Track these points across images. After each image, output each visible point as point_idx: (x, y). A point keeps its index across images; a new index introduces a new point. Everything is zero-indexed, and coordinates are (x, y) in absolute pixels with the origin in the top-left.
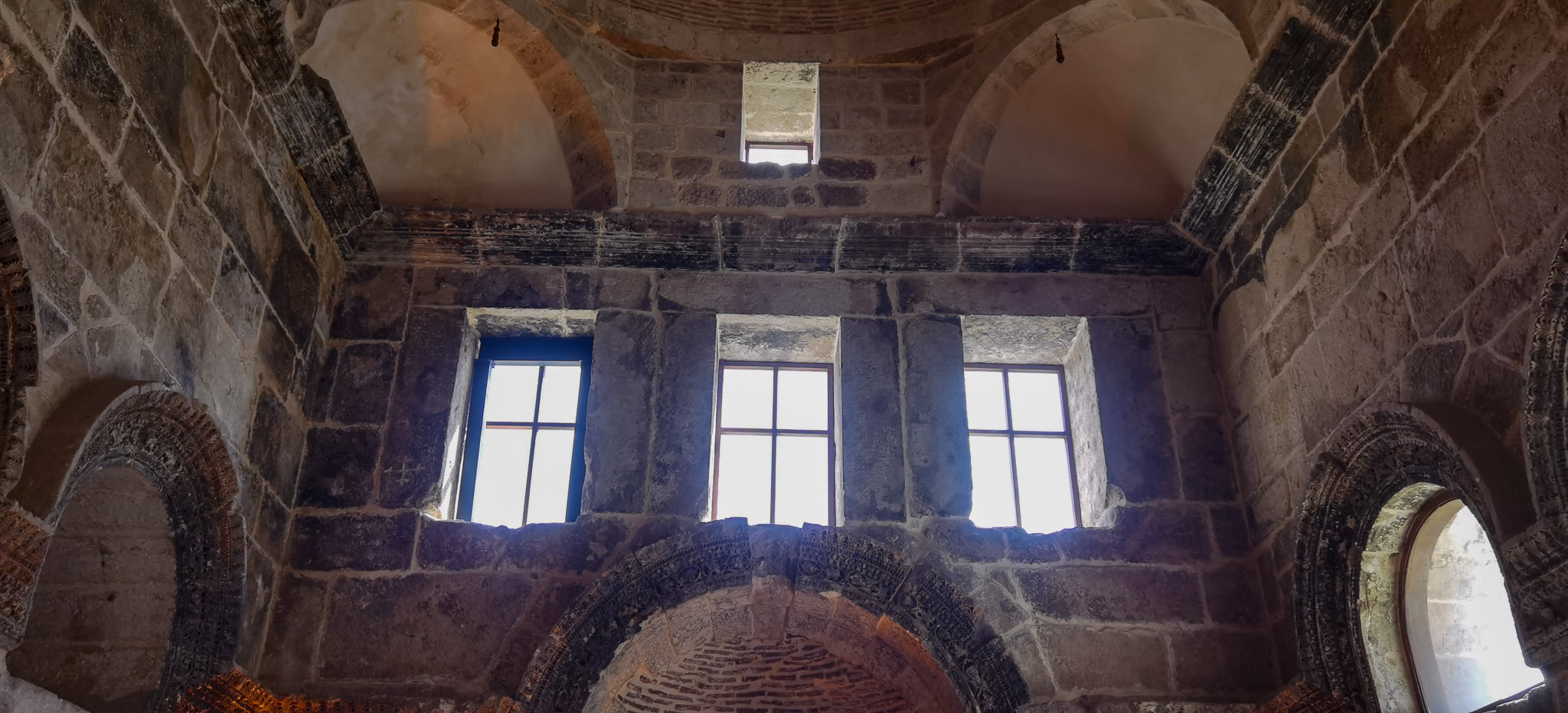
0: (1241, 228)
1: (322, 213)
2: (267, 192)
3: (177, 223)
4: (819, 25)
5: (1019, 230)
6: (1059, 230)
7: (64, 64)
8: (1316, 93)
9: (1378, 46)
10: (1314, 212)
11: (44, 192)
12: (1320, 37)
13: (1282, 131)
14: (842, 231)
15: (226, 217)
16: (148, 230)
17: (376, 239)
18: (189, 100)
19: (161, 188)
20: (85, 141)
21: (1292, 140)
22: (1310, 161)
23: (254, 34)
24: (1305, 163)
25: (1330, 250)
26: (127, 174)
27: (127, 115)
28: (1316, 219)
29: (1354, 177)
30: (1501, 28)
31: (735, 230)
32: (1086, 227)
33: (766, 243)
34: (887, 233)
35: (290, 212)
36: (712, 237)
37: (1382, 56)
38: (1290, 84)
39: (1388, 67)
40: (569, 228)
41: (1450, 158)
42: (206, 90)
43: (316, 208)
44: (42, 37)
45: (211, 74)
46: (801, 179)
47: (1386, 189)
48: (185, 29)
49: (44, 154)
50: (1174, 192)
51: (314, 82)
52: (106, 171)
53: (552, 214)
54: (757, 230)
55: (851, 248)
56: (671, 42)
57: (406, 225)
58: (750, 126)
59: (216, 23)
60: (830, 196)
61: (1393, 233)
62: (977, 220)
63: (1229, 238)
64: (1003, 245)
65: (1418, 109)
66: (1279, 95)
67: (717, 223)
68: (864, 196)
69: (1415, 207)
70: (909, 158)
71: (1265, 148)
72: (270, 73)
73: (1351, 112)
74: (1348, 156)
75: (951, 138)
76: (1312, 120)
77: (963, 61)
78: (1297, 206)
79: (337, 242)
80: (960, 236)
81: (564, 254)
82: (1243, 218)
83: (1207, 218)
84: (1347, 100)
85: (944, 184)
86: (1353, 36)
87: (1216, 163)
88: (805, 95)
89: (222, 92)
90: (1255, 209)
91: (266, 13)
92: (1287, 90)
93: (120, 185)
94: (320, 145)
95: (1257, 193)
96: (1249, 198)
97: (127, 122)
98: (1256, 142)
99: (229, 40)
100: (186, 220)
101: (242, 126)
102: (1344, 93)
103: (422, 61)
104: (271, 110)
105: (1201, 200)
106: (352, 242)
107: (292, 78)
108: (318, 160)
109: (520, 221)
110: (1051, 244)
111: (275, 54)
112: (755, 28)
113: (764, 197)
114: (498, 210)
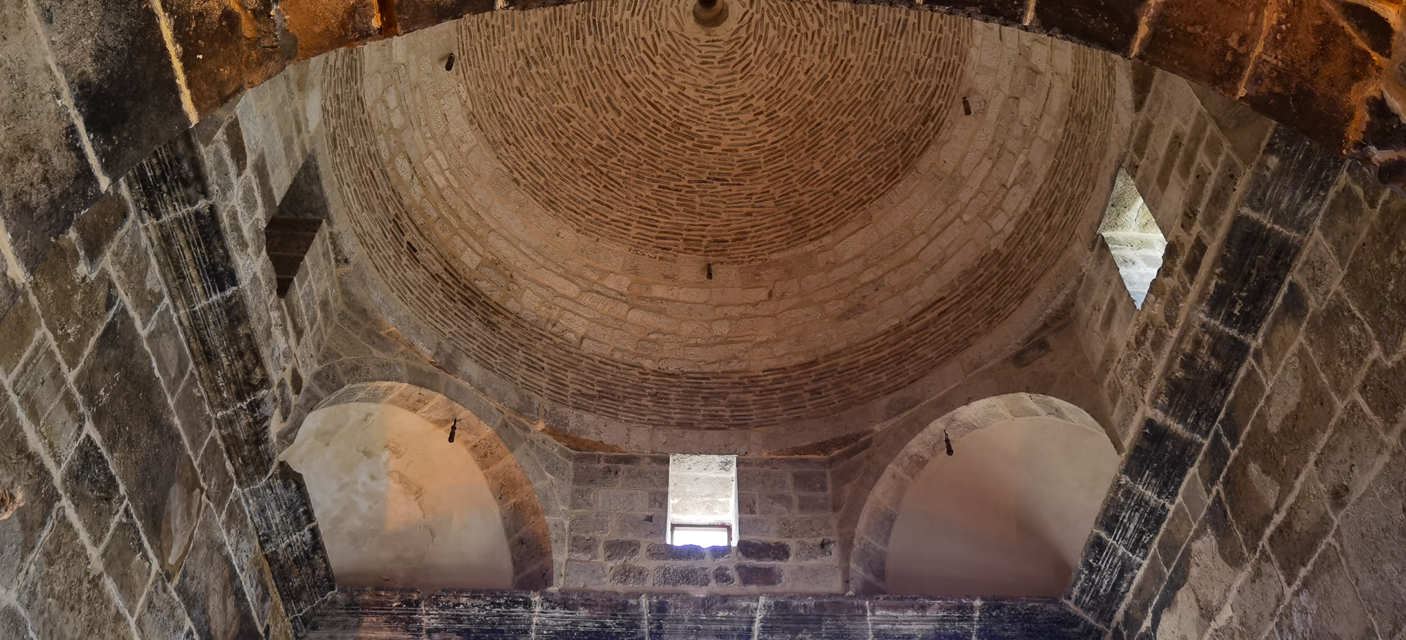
0: (1129, 607)
1: (281, 594)
2: (233, 576)
3: (146, 609)
4: (736, 422)
5: (923, 608)
6: (960, 608)
7: (70, 468)
8: (1180, 484)
9: (1229, 445)
10: (1195, 593)
11: (29, 585)
12: (1175, 436)
13: (1154, 518)
14: (760, 608)
15: (192, 601)
16: (119, 618)
17: (328, 618)
18: (176, 495)
19: (137, 577)
20: (76, 536)
21: (1164, 525)
22: (1184, 545)
23: (242, 436)
24: (1180, 547)
25: (1216, 630)
26: (108, 566)
27: (118, 511)
28: (1198, 600)
29: (1226, 561)
30: (1335, 432)
31: (660, 609)
32: (984, 604)
33: (690, 620)
34: (802, 611)
35: (251, 594)
36: (639, 615)
37: (1234, 453)
38: (1156, 476)
39: (1241, 463)
40: (508, 606)
41: (1312, 547)
42: (192, 485)
43: (276, 589)
44: (55, 445)
45: (199, 471)
46: (721, 560)
47: (1257, 574)
48: (182, 433)
49: (36, 549)
50: (1063, 570)
51: (290, 476)
52: (89, 563)
53: (493, 594)
54: (681, 608)
55: (770, 625)
56: (607, 438)
57: (357, 605)
58: (675, 511)
59: (210, 428)
60: (749, 576)
61: (1272, 615)
62: (884, 599)
63: (1119, 615)
64: (909, 622)
65: (1274, 501)
66: (1148, 485)
67: (644, 601)
68: (780, 576)
69: (1288, 592)
70: (820, 540)
71: (1142, 533)
72: (251, 469)
73: (1214, 502)
74: (1218, 542)
75: (857, 522)
76: (1179, 509)
77: (864, 453)
78: (1178, 587)
79: (291, 621)
80: (869, 613)
81: (502, 631)
82: (1129, 597)
83: (1096, 596)
84: (1209, 491)
85: (853, 565)
86: (1205, 435)
87: (1098, 545)
88: (724, 483)
89: (206, 488)
90: (1140, 589)
91: (255, 418)
92: (1154, 481)
93: (100, 576)
94: (287, 532)
95: (1140, 574)
96: (1133, 578)
97: (117, 518)
98: (1132, 527)
99: (219, 442)
100: (154, 607)
101: (219, 517)
102: (1205, 484)
103: (386, 455)
104: (247, 502)
105: (1089, 579)
106: (305, 621)
107: (270, 473)
108: (283, 545)
109: (464, 600)
110: (954, 621)
111: (258, 453)
112: (680, 425)
113: (688, 577)
114: (444, 590)
